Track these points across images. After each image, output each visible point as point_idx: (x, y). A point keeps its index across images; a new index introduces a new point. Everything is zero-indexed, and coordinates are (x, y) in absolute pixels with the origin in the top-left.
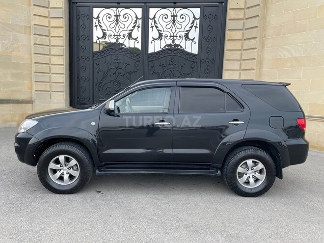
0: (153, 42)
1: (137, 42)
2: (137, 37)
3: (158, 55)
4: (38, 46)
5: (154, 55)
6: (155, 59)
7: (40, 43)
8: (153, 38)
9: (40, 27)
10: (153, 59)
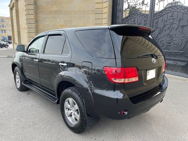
0: (158, 4)
1: (147, 6)
2: (148, 3)
3: (161, 13)
4: (97, 20)
5: (158, 14)
6: (159, 16)
7: (98, 18)
8: (158, 1)
9: (98, 9)
10: (157, 17)
